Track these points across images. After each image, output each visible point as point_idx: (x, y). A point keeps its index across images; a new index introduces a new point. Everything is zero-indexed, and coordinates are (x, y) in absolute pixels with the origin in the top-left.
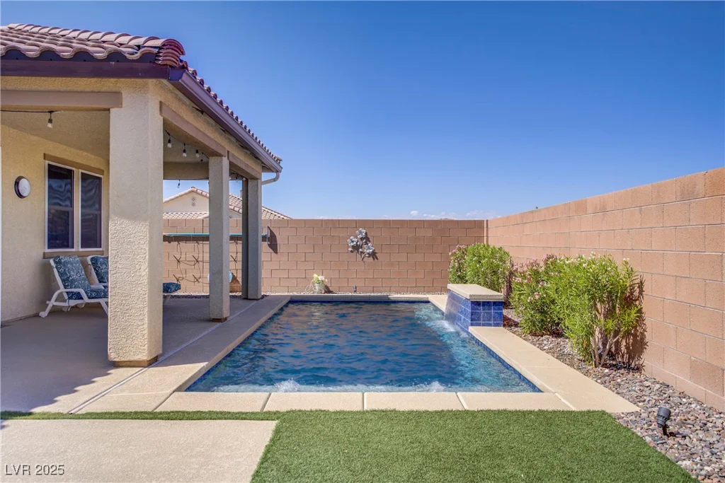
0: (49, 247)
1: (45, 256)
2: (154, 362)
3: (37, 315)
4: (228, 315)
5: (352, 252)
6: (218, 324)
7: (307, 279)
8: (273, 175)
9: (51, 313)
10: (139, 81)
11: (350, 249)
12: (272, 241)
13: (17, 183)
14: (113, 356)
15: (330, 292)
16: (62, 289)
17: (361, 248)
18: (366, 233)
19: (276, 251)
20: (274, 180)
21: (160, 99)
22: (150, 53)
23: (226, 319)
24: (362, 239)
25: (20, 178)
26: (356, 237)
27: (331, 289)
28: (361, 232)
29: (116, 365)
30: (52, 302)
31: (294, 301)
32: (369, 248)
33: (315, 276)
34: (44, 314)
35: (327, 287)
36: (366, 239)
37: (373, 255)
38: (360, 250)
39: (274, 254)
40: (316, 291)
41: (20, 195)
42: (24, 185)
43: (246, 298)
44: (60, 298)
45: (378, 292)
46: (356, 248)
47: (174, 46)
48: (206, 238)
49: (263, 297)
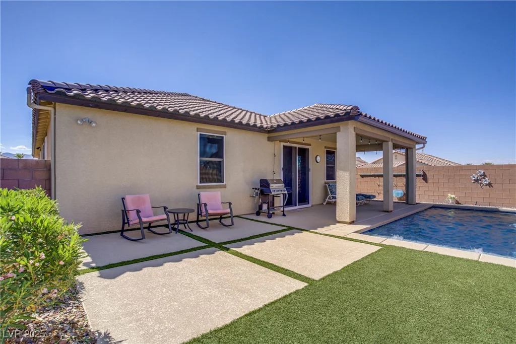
0: (327, 180)
1: (325, 183)
2: (352, 223)
3: (322, 204)
4: (392, 210)
5: (474, 183)
6: (387, 213)
7: (445, 196)
8: (422, 145)
9: (327, 204)
10: (346, 122)
11: (472, 181)
12: (425, 177)
13: (316, 158)
14: (338, 219)
15: (459, 203)
16: (330, 195)
17: (481, 180)
18: (484, 173)
19: (427, 182)
20: (422, 148)
21: (354, 126)
22: (348, 112)
23: (391, 211)
24: (481, 176)
25: (317, 156)
26: (477, 175)
27: (460, 202)
28: (480, 172)
29: (339, 222)
30: (327, 200)
31: (434, 207)
32: (486, 181)
33: (449, 195)
34: (325, 204)
35: (457, 201)
36: (484, 176)
37: (490, 185)
38: (480, 182)
39: (425, 183)
40: (450, 202)
41: (317, 162)
42: (318, 158)
43: (408, 204)
44: (329, 198)
45: (493, 206)
46: (477, 181)
47: (356, 108)
48: (381, 176)
49: (417, 203)
